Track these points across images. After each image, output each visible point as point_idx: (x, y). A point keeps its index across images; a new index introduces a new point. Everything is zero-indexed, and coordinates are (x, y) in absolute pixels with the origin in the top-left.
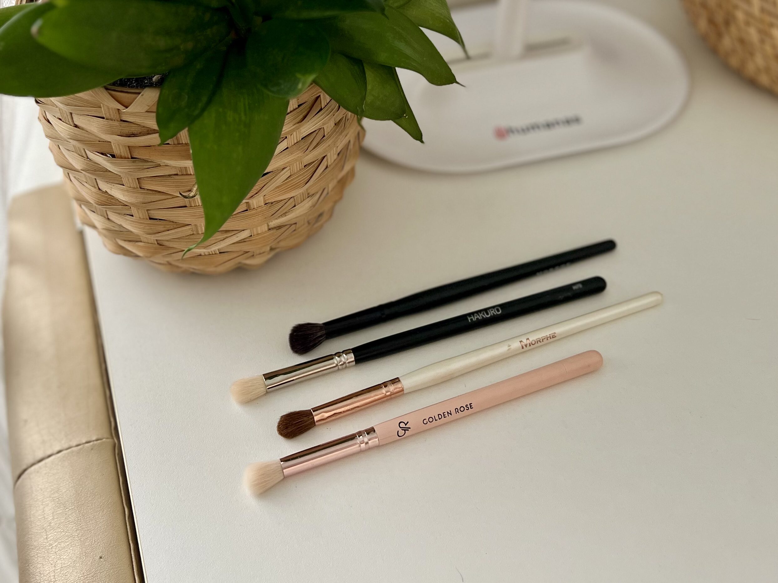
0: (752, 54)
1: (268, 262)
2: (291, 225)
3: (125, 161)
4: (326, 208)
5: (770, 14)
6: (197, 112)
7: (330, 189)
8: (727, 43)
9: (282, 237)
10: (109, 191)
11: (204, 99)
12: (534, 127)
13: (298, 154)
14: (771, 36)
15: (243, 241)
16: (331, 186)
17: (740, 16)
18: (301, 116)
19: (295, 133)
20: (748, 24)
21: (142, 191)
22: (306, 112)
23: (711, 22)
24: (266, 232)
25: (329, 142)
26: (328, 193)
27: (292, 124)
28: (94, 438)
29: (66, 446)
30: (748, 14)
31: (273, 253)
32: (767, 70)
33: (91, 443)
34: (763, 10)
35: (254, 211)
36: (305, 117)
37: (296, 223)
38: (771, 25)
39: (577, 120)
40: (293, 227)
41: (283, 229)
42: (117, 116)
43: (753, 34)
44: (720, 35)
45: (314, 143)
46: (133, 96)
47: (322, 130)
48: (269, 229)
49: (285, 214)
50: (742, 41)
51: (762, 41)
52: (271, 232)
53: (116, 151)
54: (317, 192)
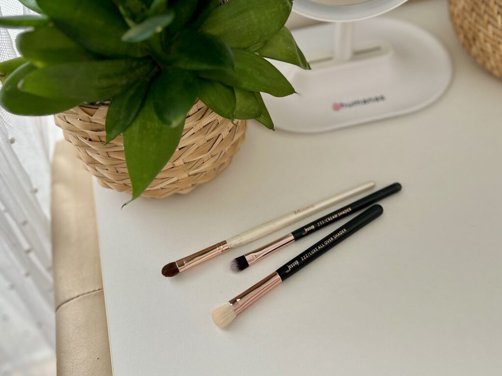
0: (489, 59)
1: (192, 192)
2: (203, 172)
3: (97, 143)
4: (225, 160)
5: (498, 36)
6: (128, 123)
7: (226, 150)
8: (474, 50)
9: (198, 179)
10: (92, 156)
11: (133, 115)
12: (356, 103)
13: (201, 136)
14: (499, 50)
15: (174, 183)
16: (227, 149)
17: (481, 35)
18: (201, 116)
19: (198, 125)
20: (485, 41)
21: (109, 158)
22: (204, 113)
23: (466, 37)
24: (187, 178)
25: (222, 127)
26: (225, 153)
27: (194, 121)
28: (97, 289)
29: (82, 293)
30: (486, 35)
31: (194, 187)
32: (498, 67)
33: (96, 292)
34: (494, 33)
35: (178, 168)
36: (203, 116)
37: (206, 171)
38: (499, 43)
39: (382, 98)
40: (205, 173)
41: (198, 175)
42: (88, 120)
43: (489, 47)
44: (470, 46)
45: (212, 129)
46: (94, 110)
47: (216, 121)
48: (189, 176)
49: (198, 168)
50: (482, 50)
51: (494, 52)
52: (190, 177)
53: (92, 138)
54: (218, 154)
